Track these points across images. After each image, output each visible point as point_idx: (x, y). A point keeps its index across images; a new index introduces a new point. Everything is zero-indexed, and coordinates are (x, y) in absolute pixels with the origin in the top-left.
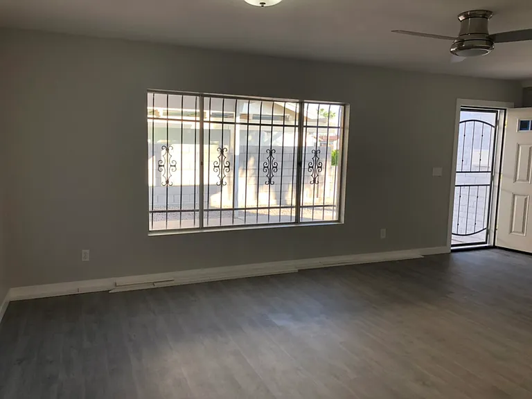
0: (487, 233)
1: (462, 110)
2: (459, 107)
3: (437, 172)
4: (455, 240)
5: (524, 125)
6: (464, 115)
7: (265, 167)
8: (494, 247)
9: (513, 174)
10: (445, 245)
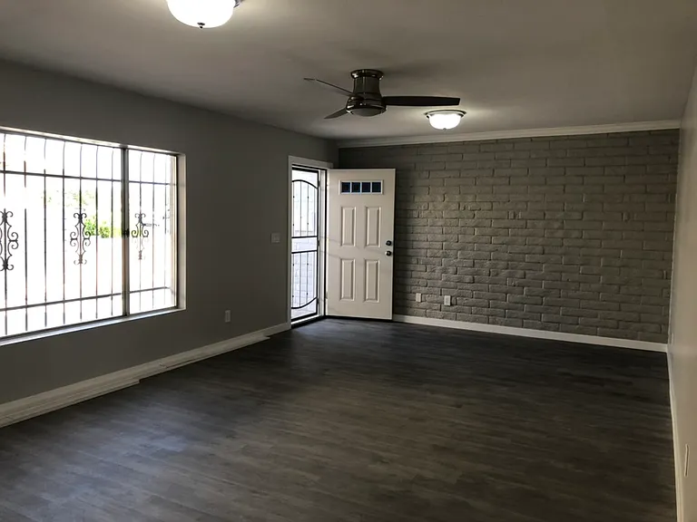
0: (318, 302)
1: (294, 169)
2: (291, 166)
3: (276, 239)
4: (294, 314)
5: (345, 187)
6: (296, 175)
7: (72, 239)
8: (325, 317)
9: (339, 239)
10: (287, 321)
